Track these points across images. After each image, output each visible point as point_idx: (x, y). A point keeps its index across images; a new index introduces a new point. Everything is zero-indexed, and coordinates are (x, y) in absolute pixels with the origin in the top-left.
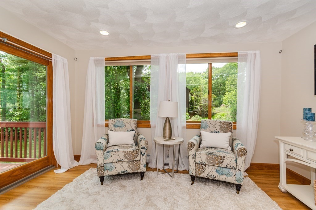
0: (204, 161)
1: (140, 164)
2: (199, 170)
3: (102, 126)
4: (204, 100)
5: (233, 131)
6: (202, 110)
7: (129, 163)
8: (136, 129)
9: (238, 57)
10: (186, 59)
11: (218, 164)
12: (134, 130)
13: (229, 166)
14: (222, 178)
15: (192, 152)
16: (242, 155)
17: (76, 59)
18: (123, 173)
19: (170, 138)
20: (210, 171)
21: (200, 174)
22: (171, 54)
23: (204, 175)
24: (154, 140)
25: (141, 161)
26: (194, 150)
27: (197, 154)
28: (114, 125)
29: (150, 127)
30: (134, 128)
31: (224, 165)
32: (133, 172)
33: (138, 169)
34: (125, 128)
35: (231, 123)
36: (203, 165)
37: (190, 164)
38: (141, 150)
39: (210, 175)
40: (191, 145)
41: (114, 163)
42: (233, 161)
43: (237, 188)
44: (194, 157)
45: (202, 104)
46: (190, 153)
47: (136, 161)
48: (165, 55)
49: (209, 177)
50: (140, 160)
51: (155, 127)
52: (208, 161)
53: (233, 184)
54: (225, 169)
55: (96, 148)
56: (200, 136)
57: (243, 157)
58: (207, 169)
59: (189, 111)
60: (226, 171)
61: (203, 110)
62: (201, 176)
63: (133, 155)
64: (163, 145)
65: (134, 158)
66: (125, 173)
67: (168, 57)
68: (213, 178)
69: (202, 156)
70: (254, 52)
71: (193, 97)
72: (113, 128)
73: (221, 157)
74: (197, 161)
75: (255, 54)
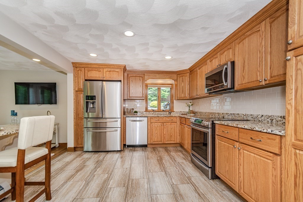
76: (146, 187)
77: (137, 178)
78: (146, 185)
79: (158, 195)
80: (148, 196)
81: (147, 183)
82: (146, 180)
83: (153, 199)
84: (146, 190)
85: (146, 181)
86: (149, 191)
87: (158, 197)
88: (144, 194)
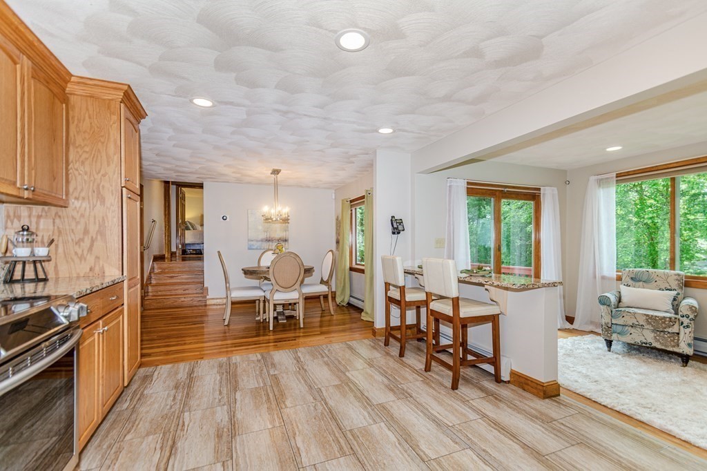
1: (678, 340)
3: (610, 279)
7: (655, 333)
17: (568, 183)
18: (644, 345)
25: (681, 336)
28: (632, 278)
32: (663, 348)
33: (674, 346)
34: (654, 284)
38: (681, 318)
41: (627, 328)
47: (669, 333)
50: (678, 334)
55: (600, 302)
63: (664, 323)
65: (665, 328)
66: (648, 345)
72: (631, 282)
76: (299, 440)
77: (334, 462)
78: (300, 444)
79: (270, 426)
80: (291, 422)
81: (298, 449)
82: (304, 460)
83: (280, 419)
84: (297, 433)
85: (303, 455)
86: (291, 430)
87: (271, 423)
88: (299, 425)
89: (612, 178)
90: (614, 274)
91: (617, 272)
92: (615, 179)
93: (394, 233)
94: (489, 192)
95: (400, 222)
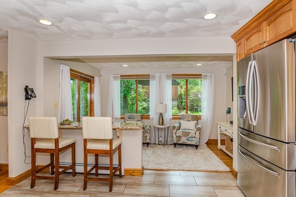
0: (181, 135)
2: (178, 140)
3: (118, 119)
4: (193, 94)
5: (199, 120)
6: (191, 105)
8: (141, 120)
9: (202, 76)
10: (172, 77)
11: (187, 136)
12: (140, 121)
13: (192, 136)
14: (189, 143)
15: (175, 131)
16: (198, 131)
17: (101, 76)
19: (162, 124)
20: (184, 140)
21: (178, 142)
22: (162, 74)
23: (180, 142)
24: (153, 126)
25: (147, 137)
26: (175, 130)
27: (177, 132)
28: (128, 118)
29: (150, 119)
30: (140, 120)
31: (190, 136)
33: (146, 141)
34: (135, 119)
35: (197, 116)
36: (180, 137)
37: (174, 137)
38: (147, 130)
39: (183, 142)
40: (174, 127)
42: (194, 134)
43: (196, 147)
44: (176, 133)
45: (191, 99)
46: (173, 132)
47: (144, 136)
48: (159, 74)
49: (183, 143)
51: (153, 119)
52: (182, 135)
53: (194, 145)
54: (190, 138)
56: (180, 124)
57: (199, 132)
58: (182, 139)
59: (178, 105)
60: (191, 139)
61: (193, 105)
62: (179, 143)
64: (158, 128)
67: (160, 76)
68: (185, 143)
69: (179, 133)
70: (211, 74)
71: (182, 90)
72: (128, 119)
73: (189, 132)
74: (177, 135)
75: (211, 76)
89: (119, 77)
90: (119, 116)
91: (121, 115)
92: (120, 77)
93: (26, 99)
94: (76, 76)
95: (32, 91)
